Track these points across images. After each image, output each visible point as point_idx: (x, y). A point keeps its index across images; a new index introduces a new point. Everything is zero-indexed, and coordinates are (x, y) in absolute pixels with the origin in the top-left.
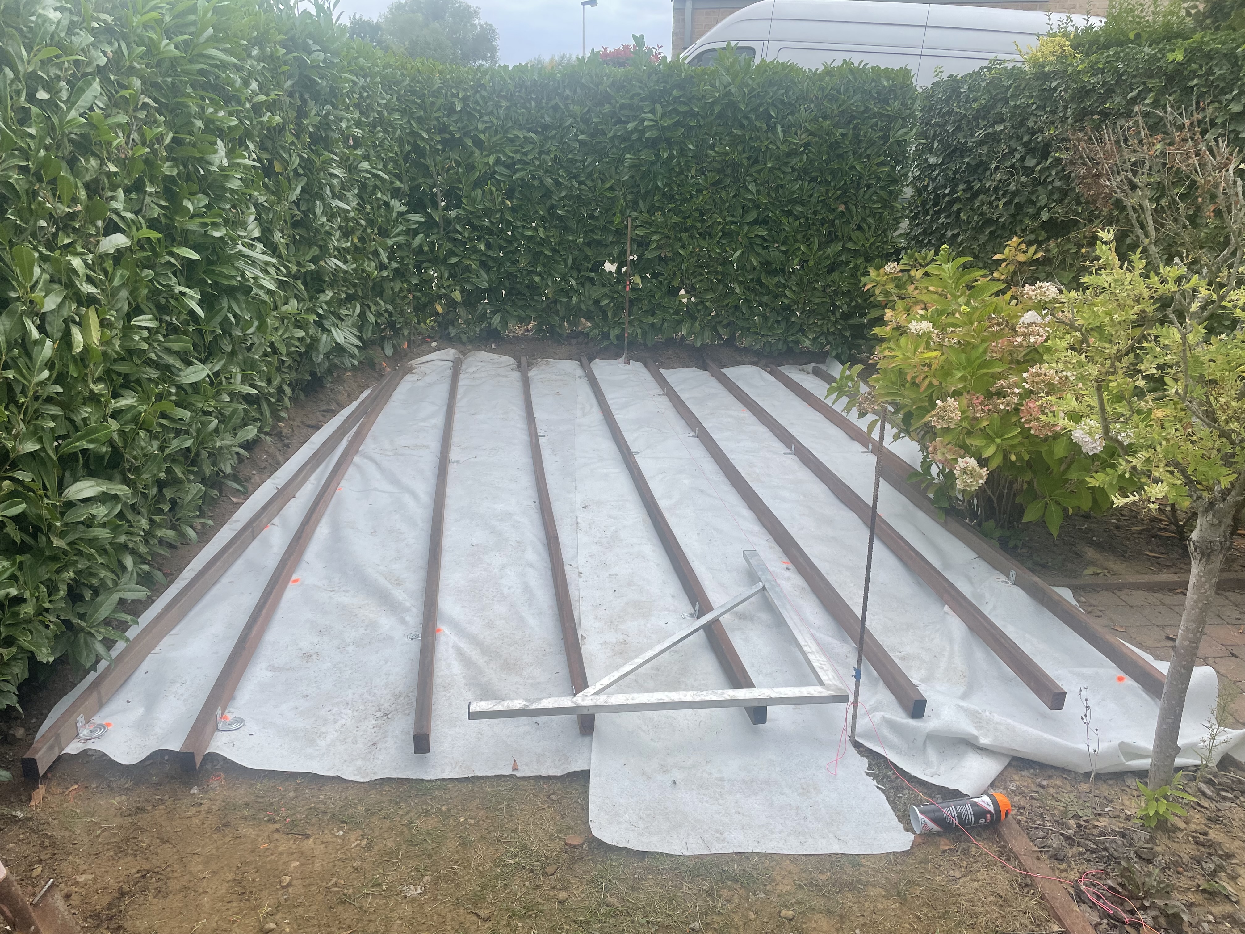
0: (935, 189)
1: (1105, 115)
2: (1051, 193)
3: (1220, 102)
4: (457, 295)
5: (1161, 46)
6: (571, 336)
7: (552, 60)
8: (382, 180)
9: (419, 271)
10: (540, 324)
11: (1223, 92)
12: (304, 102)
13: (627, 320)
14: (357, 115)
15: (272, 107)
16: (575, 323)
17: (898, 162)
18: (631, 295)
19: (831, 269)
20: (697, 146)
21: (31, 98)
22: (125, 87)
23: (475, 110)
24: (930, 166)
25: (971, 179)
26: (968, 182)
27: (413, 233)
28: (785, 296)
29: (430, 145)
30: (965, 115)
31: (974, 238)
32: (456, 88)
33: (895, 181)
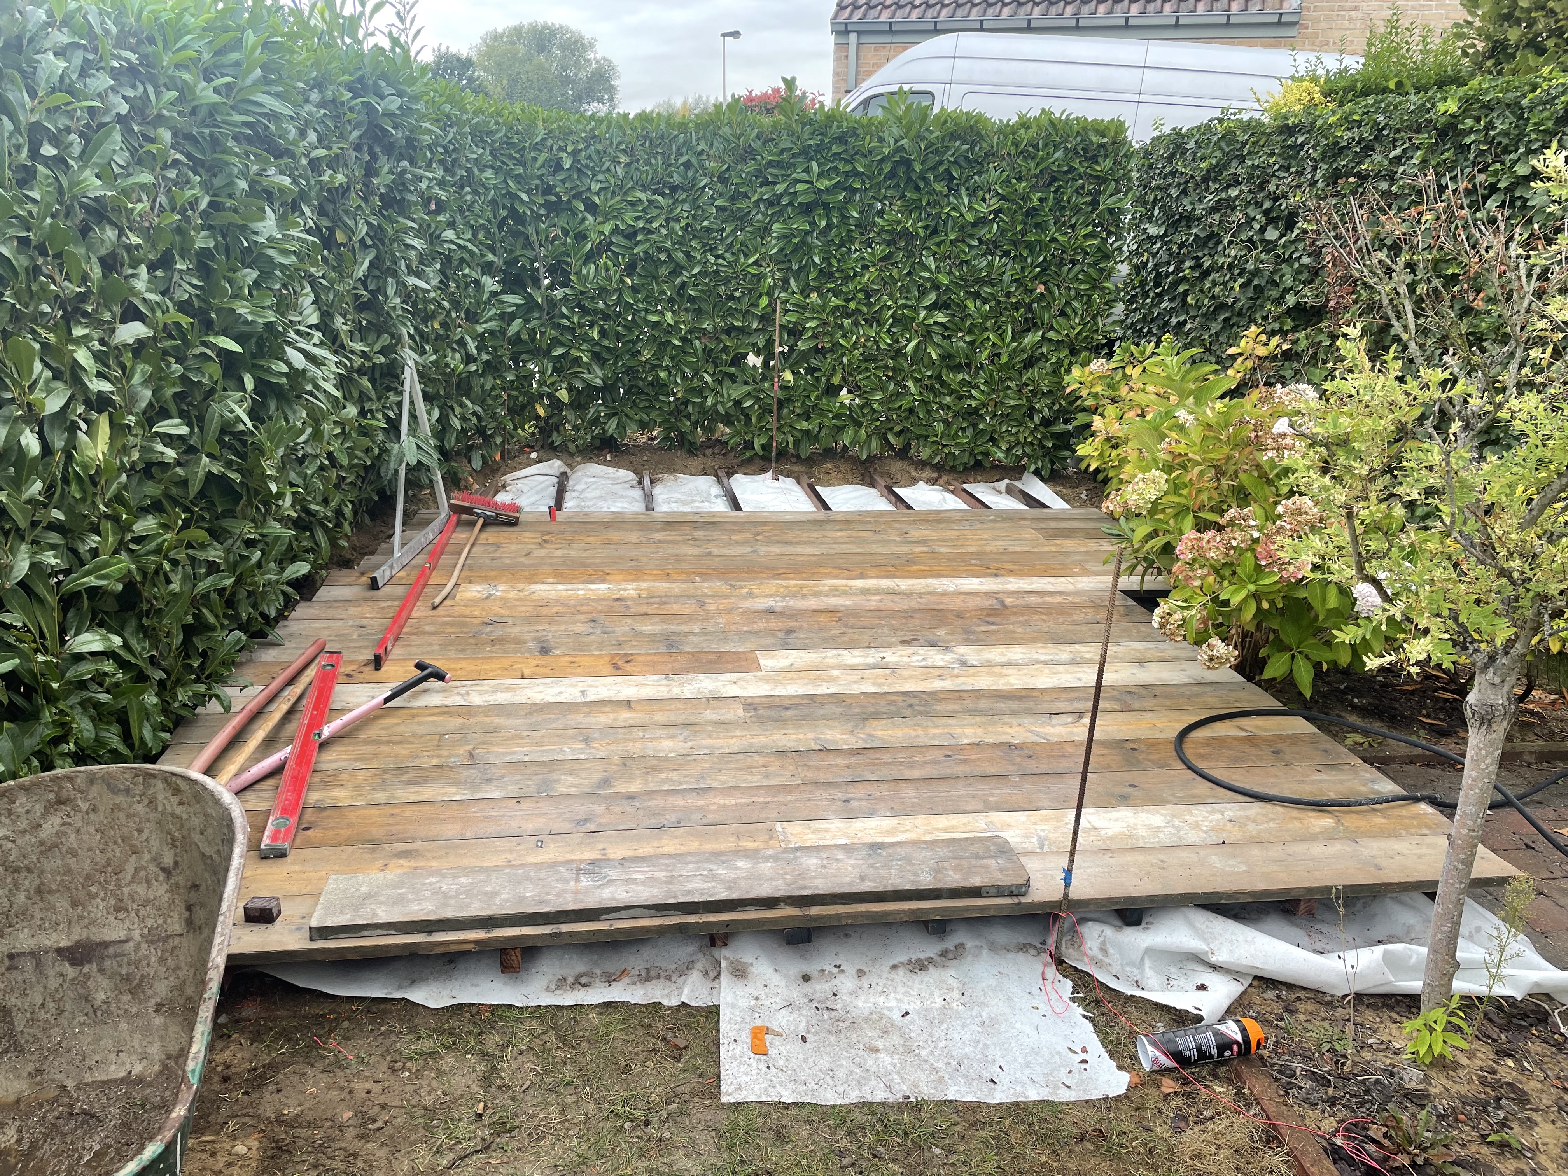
0: (1156, 266)
1: (1363, 177)
2: (1298, 272)
3: (1503, 163)
4: (563, 395)
5: (1430, 94)
6: (704, 446)
7: (685, 103)
8: (470, 252)
9: (516, 363)
10: (668, 429)
11: (1506, 151)
12: (374, 157)
13: (775, 426)
14: (440, 173)
15: (335, 162)
16: (711, 430)
17: (1109, 233)
18: (780, 395)
19: (1029, 363)
20: (861, 213)
21: (34, 153)
22: (152, 141)
23: (587, 166)
24: (1150, 238)
25: (1200, 254)
26: (1197, 258)
27: (507, 318)
28: (972, 397)
29: (532, 210)
30: (1192, 177)
31: (1204, 327)
32: (564, 140)
33: (1107, 257)
